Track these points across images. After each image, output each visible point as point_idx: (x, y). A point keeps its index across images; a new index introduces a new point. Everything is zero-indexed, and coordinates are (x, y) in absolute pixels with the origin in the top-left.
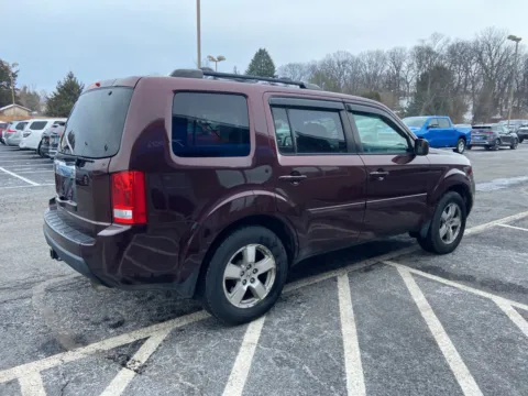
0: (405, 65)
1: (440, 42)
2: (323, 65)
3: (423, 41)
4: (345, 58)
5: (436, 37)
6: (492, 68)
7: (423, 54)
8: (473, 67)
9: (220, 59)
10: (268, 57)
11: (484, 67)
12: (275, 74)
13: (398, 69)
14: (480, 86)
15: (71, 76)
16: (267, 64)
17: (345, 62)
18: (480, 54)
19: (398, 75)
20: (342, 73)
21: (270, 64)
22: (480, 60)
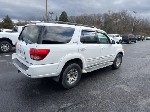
0: (101, 18)
1: (111, 13)
2: (80, 17)
3: (106, 12)
5: (109, 11)
6: (124, 20)
7: (106, 15)
8: (119, 20)
9: (53, 13)
11: (121, 20)
12: (68, 18)
13: (100, 19)
17: (86, 16)
18: (120, 16)
19: (99, 20)
20: (85, 19)
21: (66, 15)
22: (120, 18)
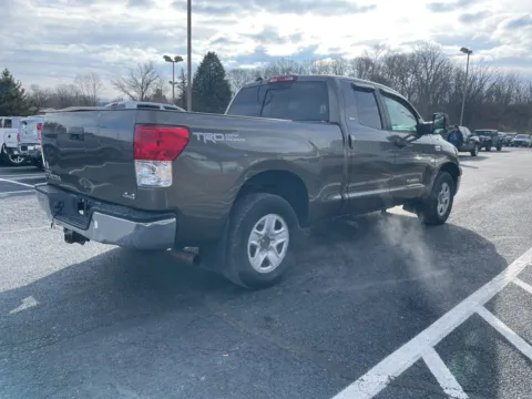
1: (383, 54)
2: (267, 72)
3: (366, 53)
4: (288, 66)
5: (377, 47)
6: (428, 79)
7: (364, 65)
8: (409, 79)
10: (218, 61)
11: (420, 78)
12: (225, 78)
14: (415, 97)
15: (6, 74)
16: (217, 68)
17: (289, 69)
18: (416, 66)
21: (219, 68)
22: (415, 72)
